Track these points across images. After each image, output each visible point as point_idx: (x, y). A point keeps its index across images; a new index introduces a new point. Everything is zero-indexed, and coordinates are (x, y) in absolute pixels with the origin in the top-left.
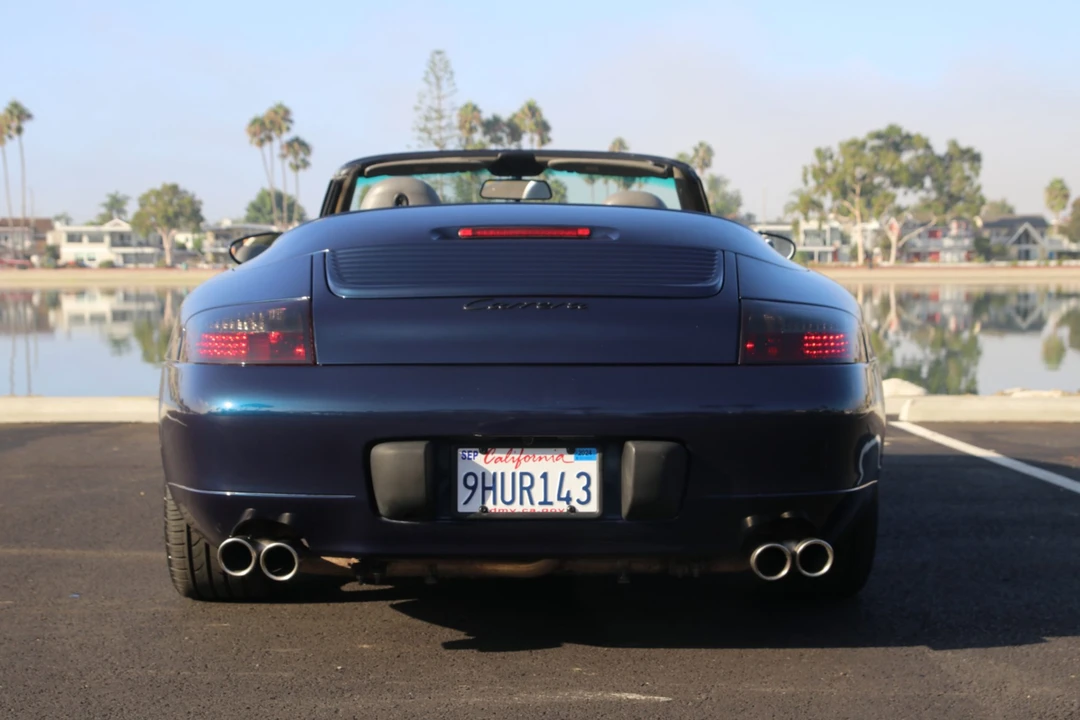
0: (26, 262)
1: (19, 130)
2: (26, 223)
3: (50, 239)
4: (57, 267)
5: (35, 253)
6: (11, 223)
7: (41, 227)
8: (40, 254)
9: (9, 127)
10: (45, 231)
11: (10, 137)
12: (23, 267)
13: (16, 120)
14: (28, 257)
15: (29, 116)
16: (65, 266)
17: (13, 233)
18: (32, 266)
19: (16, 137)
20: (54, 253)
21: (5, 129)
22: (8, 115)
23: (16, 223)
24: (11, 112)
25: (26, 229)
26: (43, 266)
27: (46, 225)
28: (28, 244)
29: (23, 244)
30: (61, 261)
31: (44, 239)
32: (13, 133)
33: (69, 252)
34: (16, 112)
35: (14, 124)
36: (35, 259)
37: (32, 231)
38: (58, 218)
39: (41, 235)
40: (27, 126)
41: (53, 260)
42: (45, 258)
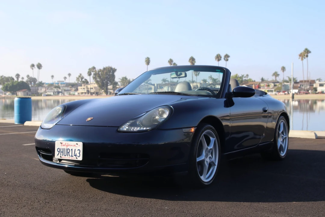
0: (308, 92)
1: (307, 56)
2: (308, 81)
3: (315, 86)
4: (316, 93)
5: (310, 90)
6: (304, 82)
7: (312, 82)
8: (312, 90)
9: (304, 55)
10: (313, 84)
11: (305, 58)
12: (306, 93)
13: (306, 53)
14: (308, 91)
15: (310, 52)
16: (318, 93)
17: (304, 84)
18: (309, 93)
19: (306, 58)
20: (315, 89)
21: (303, 56)
22: (304, 53)
23: (305, 81)
24: (305, 51)
25: (308, 83)
26: (312, 93)
27: (314, 82)
28: (308, 87)
29: (307, 87)
30: (317, 92)
31: (313, 86)
32: (305, 57)
33: (320, 89)
34: (306, 51)
35: (306, 55)
36: (310, 91)
37: (309, 84)
38: (317, 80)
39: (312, 85)
40: (309, 55)
41: (315, 92)
42: (313, 91)
